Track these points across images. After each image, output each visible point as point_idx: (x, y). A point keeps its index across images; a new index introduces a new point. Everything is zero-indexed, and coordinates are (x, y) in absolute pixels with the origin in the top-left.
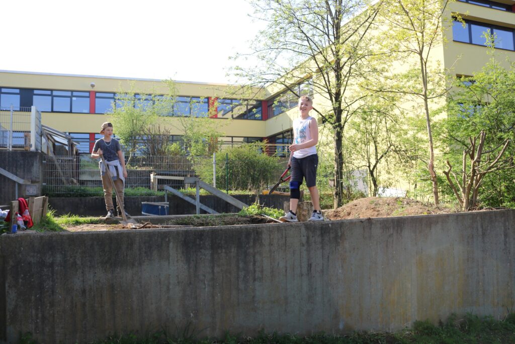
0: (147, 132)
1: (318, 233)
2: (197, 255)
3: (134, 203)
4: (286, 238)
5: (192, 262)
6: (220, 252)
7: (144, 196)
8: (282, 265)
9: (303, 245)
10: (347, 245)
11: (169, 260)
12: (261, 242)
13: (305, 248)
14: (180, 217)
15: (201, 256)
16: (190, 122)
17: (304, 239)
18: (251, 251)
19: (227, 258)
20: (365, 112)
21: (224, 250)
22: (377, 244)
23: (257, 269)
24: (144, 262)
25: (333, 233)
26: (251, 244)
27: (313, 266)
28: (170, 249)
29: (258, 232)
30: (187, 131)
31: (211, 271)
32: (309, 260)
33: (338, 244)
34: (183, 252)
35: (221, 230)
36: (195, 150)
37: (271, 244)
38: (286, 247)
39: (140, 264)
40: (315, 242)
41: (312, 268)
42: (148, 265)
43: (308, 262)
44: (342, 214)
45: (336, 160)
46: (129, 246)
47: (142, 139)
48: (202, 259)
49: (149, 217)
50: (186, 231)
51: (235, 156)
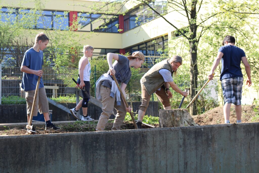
0: (15, 44)
1: (193, 136)
2: (94, 156)
3: (11, 110)
4: (166, 140)
5: (90, 161)
6: (113, 153)
7: (19, 104)
8: (163, 163)
9: (181, 147)
10: (216, 146)
11: (70, 160)
12: (146, 144)
13: (182, 149)
14: (66, 123)
15: (97, 157)
16: (55, 35)
17: (181, 142)
18: (138, 151)
19: (119, 157)
20: (217, 28)
21: (116, 151)
22: (241, 146)
23: (143, 167)
24: (50, 162)
25: (204, 136)
26: (138, 145)
27: (189, 164)
28: (71, 151)
29: (143, 136)
30: (53, 44)
31: (105, 169)
32: (185, 158)
33: (209, 146)
34: (82, 153)
35: (114, 134)
36: (60, 61)
37: (154, 146)
38: (166, 148)
39: (46, 164)
40: (190, 144)
41: (188, 166)
42: (53, 164)
43: (185, 161)
44: (205, 120)
45: (191, 71)
46: (37, 149)
47: (10, 51)
48: (98, 159)
49: (36, 123)
50: (85, 135)
51: (101, 68)
